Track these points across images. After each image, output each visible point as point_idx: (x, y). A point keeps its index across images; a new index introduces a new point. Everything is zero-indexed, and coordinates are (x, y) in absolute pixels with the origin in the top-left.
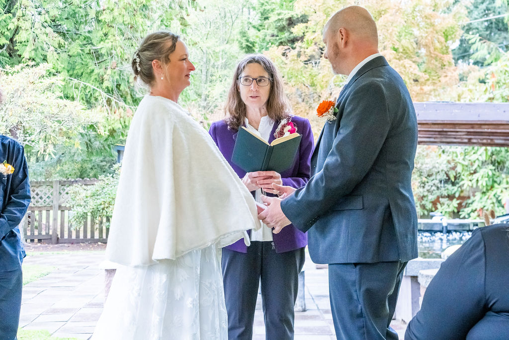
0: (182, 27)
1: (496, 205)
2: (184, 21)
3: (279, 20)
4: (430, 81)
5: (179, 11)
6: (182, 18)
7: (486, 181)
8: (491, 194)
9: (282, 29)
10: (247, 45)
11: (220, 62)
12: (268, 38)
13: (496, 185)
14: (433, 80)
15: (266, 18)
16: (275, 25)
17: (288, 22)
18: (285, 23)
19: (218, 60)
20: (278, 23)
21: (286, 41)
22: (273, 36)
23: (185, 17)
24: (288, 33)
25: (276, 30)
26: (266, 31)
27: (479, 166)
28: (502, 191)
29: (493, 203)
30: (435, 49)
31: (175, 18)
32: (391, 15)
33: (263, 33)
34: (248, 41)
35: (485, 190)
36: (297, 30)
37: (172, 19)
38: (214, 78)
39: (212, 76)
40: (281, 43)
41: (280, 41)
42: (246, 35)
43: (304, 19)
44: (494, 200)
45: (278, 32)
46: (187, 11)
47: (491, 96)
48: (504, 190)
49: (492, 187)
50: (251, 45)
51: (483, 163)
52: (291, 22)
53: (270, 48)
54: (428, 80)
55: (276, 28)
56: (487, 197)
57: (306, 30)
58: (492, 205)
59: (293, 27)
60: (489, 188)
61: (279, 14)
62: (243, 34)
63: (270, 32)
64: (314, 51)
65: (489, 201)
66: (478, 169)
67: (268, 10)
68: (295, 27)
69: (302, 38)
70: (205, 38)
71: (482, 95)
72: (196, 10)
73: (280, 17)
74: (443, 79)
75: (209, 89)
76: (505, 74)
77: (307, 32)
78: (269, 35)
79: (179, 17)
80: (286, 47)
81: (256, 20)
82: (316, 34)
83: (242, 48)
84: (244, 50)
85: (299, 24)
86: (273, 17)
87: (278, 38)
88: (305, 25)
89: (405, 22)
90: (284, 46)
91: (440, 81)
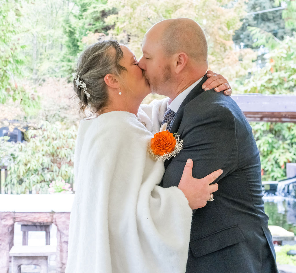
0: (17, 17)
1: (275, 166)
2: (18, 12)
3: (95, 12)
4: (216, 62)
5: (14, 5)
6: (17, 10)
7: (267, 147)
8: (271, 157)
9: (97, 19)
10: (70, 31)
11: (48, 43)
12: (86, 27)
13: (274, 150)
14: (218, 61)
15: (85, 10)
16: (91, 16)
17: (101, 14)
18: (99, 15)
19: (46, 42)
20: (94, 14)
21: (101, 29)
22: (90, 24)
23: (19, 8)
24: (102, 23)
25: (92, 20)
26: (84, 20)
27: (261, 134)
28: (279, 156)
29: (272, 165)
30: (220, 36)
31: (11, 10)
32: (185, 9)
33: (82, 22)
34: (70, 27)
35: (265, 154)
36: (109, 20)
37: (9, 11)
38: (43, 56)
39: (41, 55)
40: (96, 31)
41: (95, 29)
42: (69, 22)
43: (114, 11)
44: (274, 163)
45: (94, 22)
46: (20, 4)
47: (271, 77)
48: (281, 154)
49: (271, 152)
50: (73, 31)
51: (264, 132)
52: (104, 14)
53: (88, 35)
54: (214, 61)
55: (92, 18)
56: (267, 159)
57: (116, 20)
58: (272, 166)
59: (106, 18)
60: (269, 152)
61: (95, 8)
62: (67, 22)
63: (88, 21)
64: (124, 37)
65: (269, 163)
66: (260, 137)
67: (87, 4)
68: (108, 17)
69: (113, 26)
70: (35, 25)
71: (262, 76)
72: (28, 3)
73: (95, 10)
74: (226, 60)
75: (39, 65)
76: (281, 59)
77: (118, 21)
78: (87, 23)
79: (14, 9)
80: (101, 34)
81: (77, 10)
82: (125, 24)
83: (66, 32)
84: (67, 34)
85: (111, 15)
86: (90, 10)
87: (94, 26)
88: (115, 16)
89: (197, 14)
90: (99, 32)
91: (223, 62)
